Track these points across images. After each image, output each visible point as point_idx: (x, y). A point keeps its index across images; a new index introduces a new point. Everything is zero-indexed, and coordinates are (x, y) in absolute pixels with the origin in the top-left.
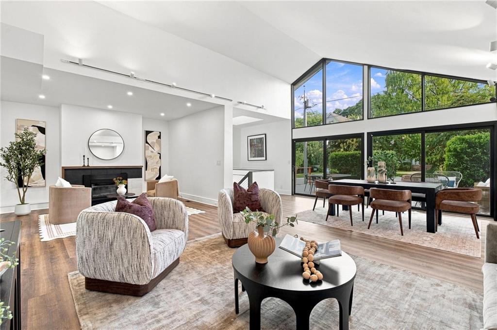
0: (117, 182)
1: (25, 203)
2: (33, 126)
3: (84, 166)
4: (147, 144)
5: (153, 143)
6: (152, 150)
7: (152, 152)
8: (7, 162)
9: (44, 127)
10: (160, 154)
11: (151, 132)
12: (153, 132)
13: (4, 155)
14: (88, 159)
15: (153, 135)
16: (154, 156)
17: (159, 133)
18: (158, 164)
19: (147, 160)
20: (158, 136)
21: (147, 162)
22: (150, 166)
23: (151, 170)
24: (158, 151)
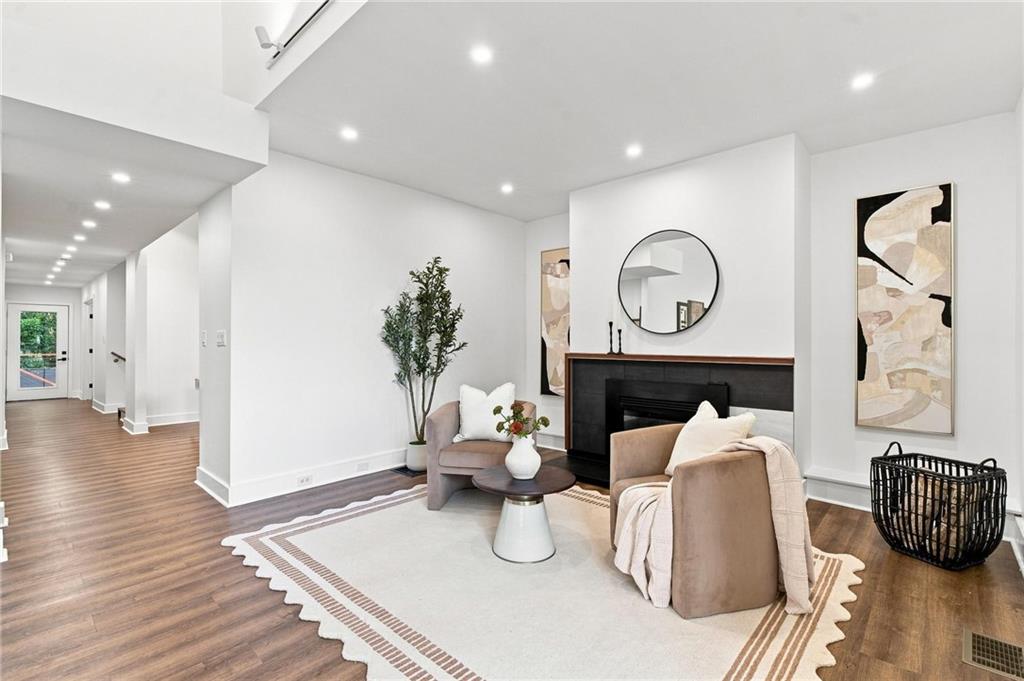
2: (562, 261)
3: (611, 353)
4: (866, 261)
5: (896, 248)
6: (896, 282)
7: (894, 292)
10: (947, 300)
11: (889, 198)
12: (896, 195)
14: (620, 331)
15: (899, 209)
16: (909, 311)
17: (941, 192)
18: (934, 349)
19: (865, 334)
20: (930, 211)
21: (867, 341)
22: (881, 358)
23: (886, 377)
24: (934, 283)
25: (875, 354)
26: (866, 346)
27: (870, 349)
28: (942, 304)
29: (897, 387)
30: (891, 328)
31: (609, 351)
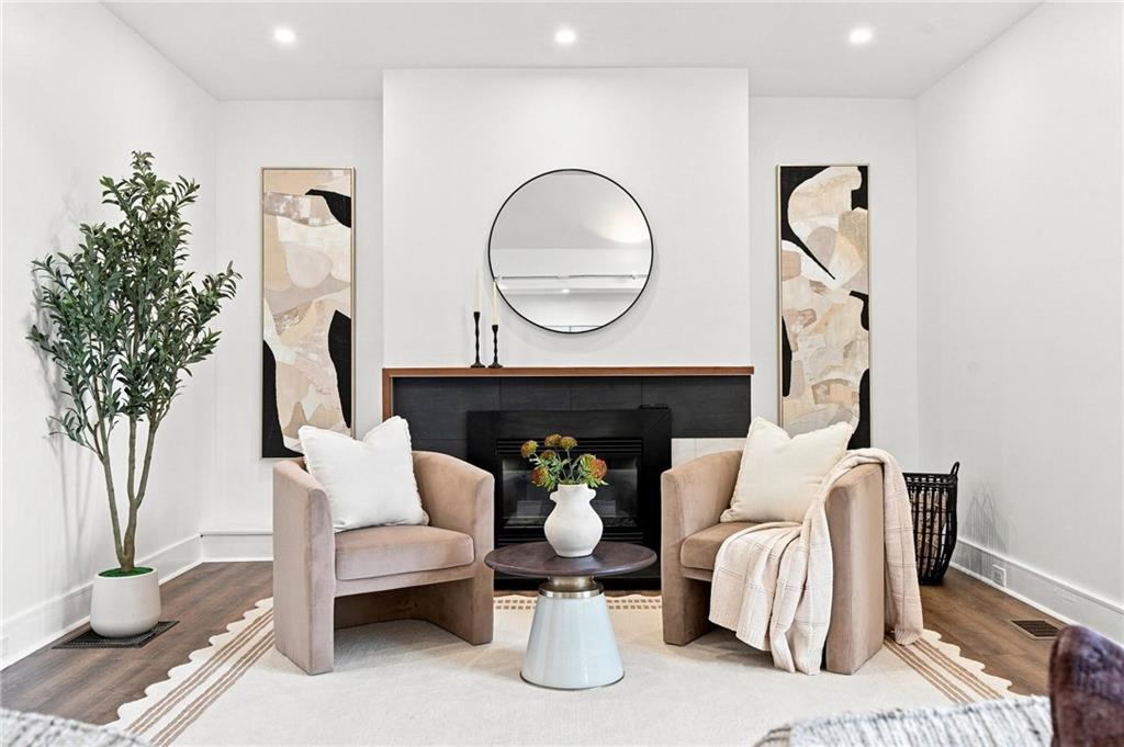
0: (547, 467)
1: (137, 563)
2: (312, 192)
3: (477, 365)
4: (788, 246)
5: (824, 234)
6: (820, 275)
7: (818, 286)
8: (65, 333)
9: (347, 193)
10: (865, 298)
11: (812, 171)
12: (819, 169)
13: (55, 300)
14: (495, 328)
15: (821, 186)
16: (831, 310)
17: (860, 174)
18: (855, 355)
19: (790, 337)
20: (850, 194)
21: (792, 347)
22: (806, 369)
23: (811, 391)
24: (854, 279)
25: (800, 361)
26: (791, 352)
27: (795, 357)
28: (861, 303)
29: (822, 402)
30: (816, 330)
31: (473, 362)
